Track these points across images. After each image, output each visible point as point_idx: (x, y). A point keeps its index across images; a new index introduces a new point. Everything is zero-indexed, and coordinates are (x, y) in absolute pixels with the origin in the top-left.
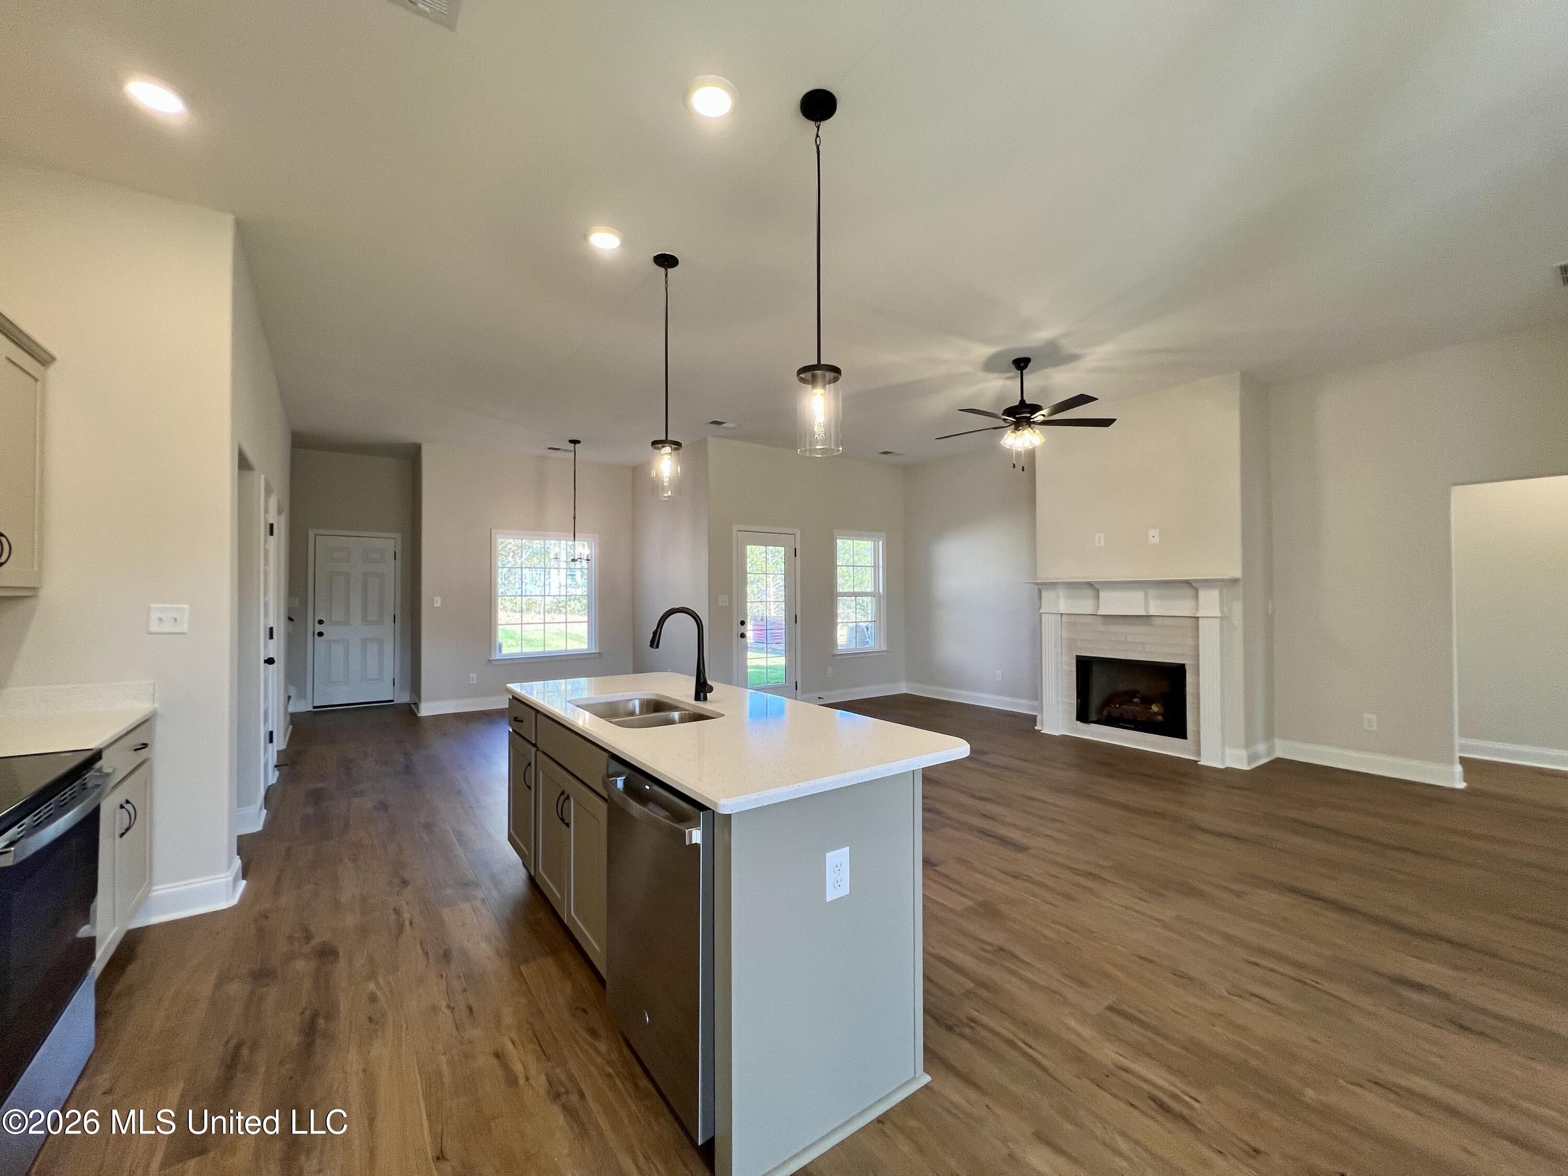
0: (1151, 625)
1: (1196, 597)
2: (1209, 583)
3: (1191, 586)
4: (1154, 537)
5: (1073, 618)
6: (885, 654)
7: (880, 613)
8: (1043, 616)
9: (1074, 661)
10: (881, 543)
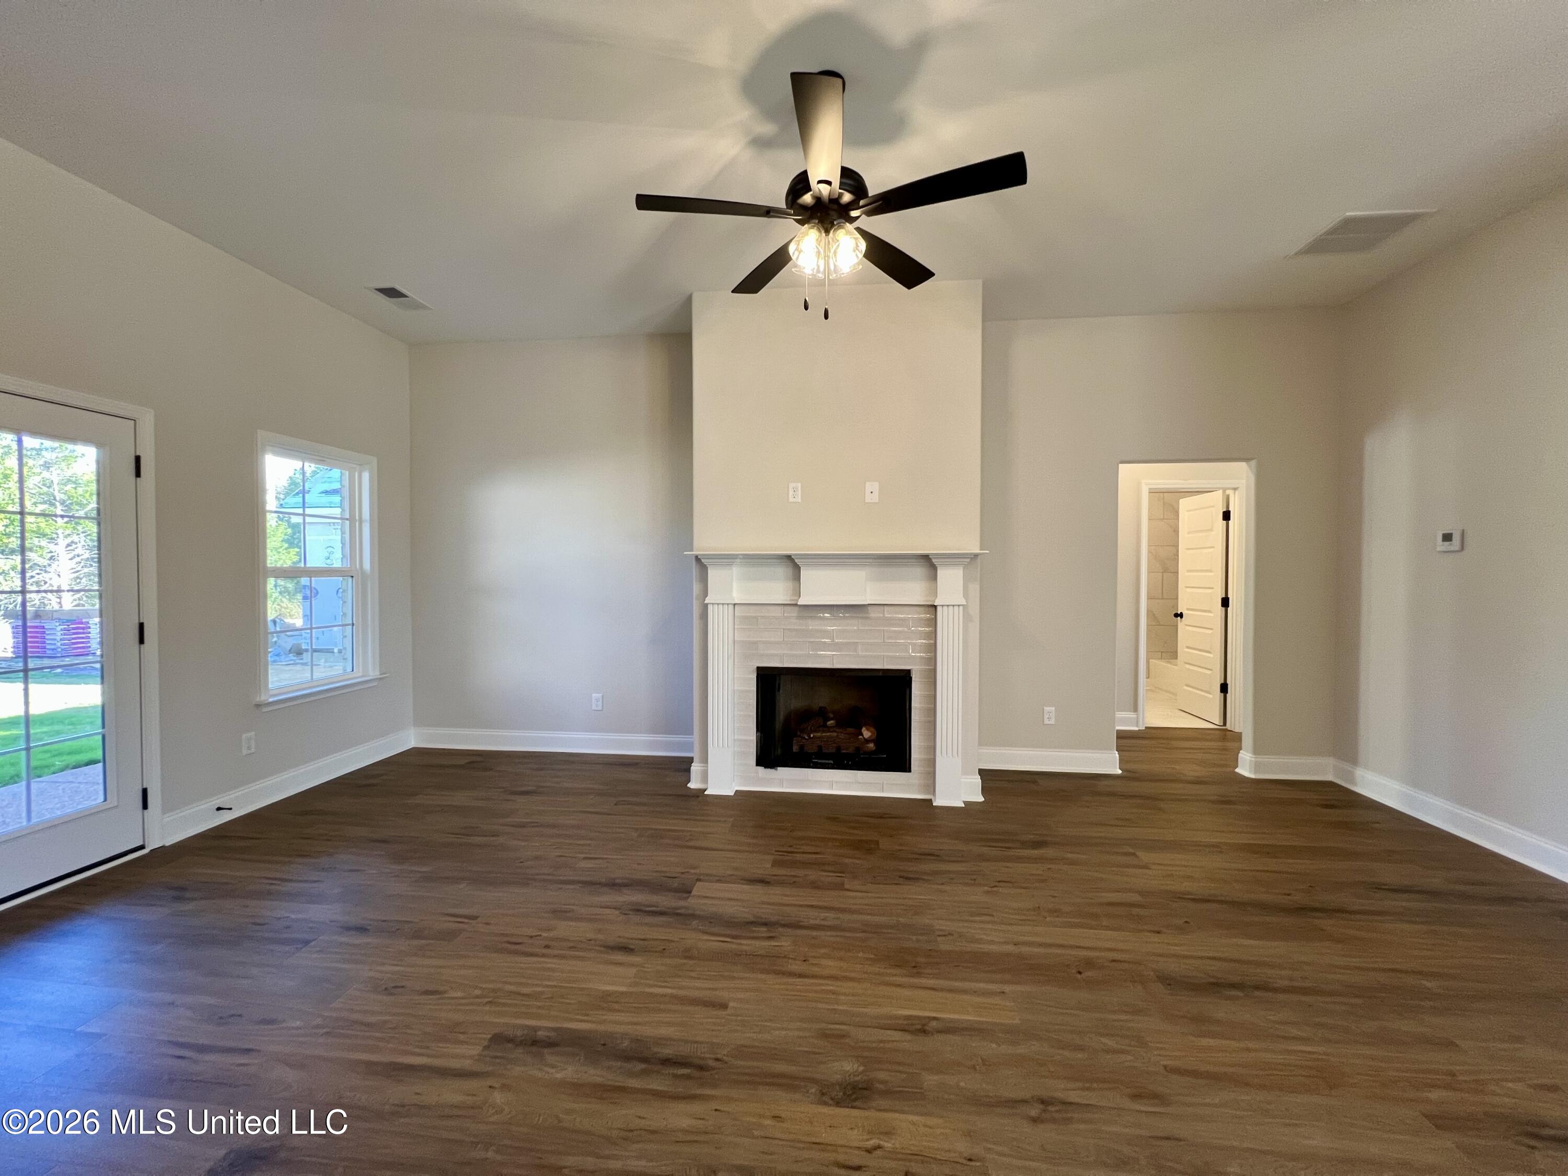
0: (867, 618)
1: (934, 577)
2: (953, 559)
3: (928, 563)
4: (872, 491)
5: (752, 612)
6: (375, 684)
7: (364, 605)
8: (710, 607)
9: (754, 676)
10: (366, 476)
